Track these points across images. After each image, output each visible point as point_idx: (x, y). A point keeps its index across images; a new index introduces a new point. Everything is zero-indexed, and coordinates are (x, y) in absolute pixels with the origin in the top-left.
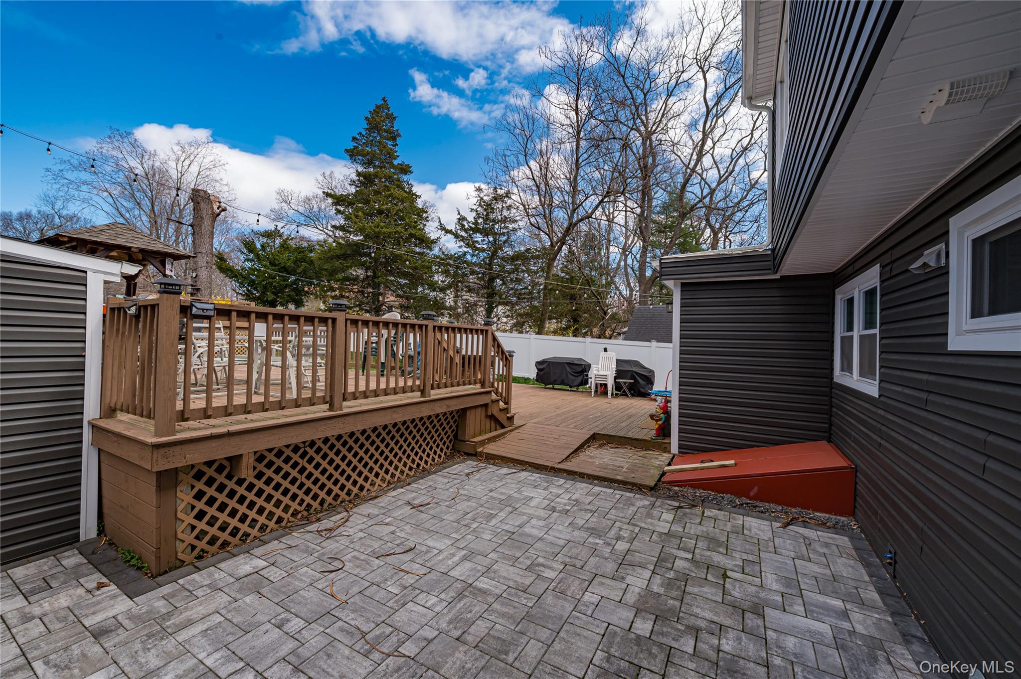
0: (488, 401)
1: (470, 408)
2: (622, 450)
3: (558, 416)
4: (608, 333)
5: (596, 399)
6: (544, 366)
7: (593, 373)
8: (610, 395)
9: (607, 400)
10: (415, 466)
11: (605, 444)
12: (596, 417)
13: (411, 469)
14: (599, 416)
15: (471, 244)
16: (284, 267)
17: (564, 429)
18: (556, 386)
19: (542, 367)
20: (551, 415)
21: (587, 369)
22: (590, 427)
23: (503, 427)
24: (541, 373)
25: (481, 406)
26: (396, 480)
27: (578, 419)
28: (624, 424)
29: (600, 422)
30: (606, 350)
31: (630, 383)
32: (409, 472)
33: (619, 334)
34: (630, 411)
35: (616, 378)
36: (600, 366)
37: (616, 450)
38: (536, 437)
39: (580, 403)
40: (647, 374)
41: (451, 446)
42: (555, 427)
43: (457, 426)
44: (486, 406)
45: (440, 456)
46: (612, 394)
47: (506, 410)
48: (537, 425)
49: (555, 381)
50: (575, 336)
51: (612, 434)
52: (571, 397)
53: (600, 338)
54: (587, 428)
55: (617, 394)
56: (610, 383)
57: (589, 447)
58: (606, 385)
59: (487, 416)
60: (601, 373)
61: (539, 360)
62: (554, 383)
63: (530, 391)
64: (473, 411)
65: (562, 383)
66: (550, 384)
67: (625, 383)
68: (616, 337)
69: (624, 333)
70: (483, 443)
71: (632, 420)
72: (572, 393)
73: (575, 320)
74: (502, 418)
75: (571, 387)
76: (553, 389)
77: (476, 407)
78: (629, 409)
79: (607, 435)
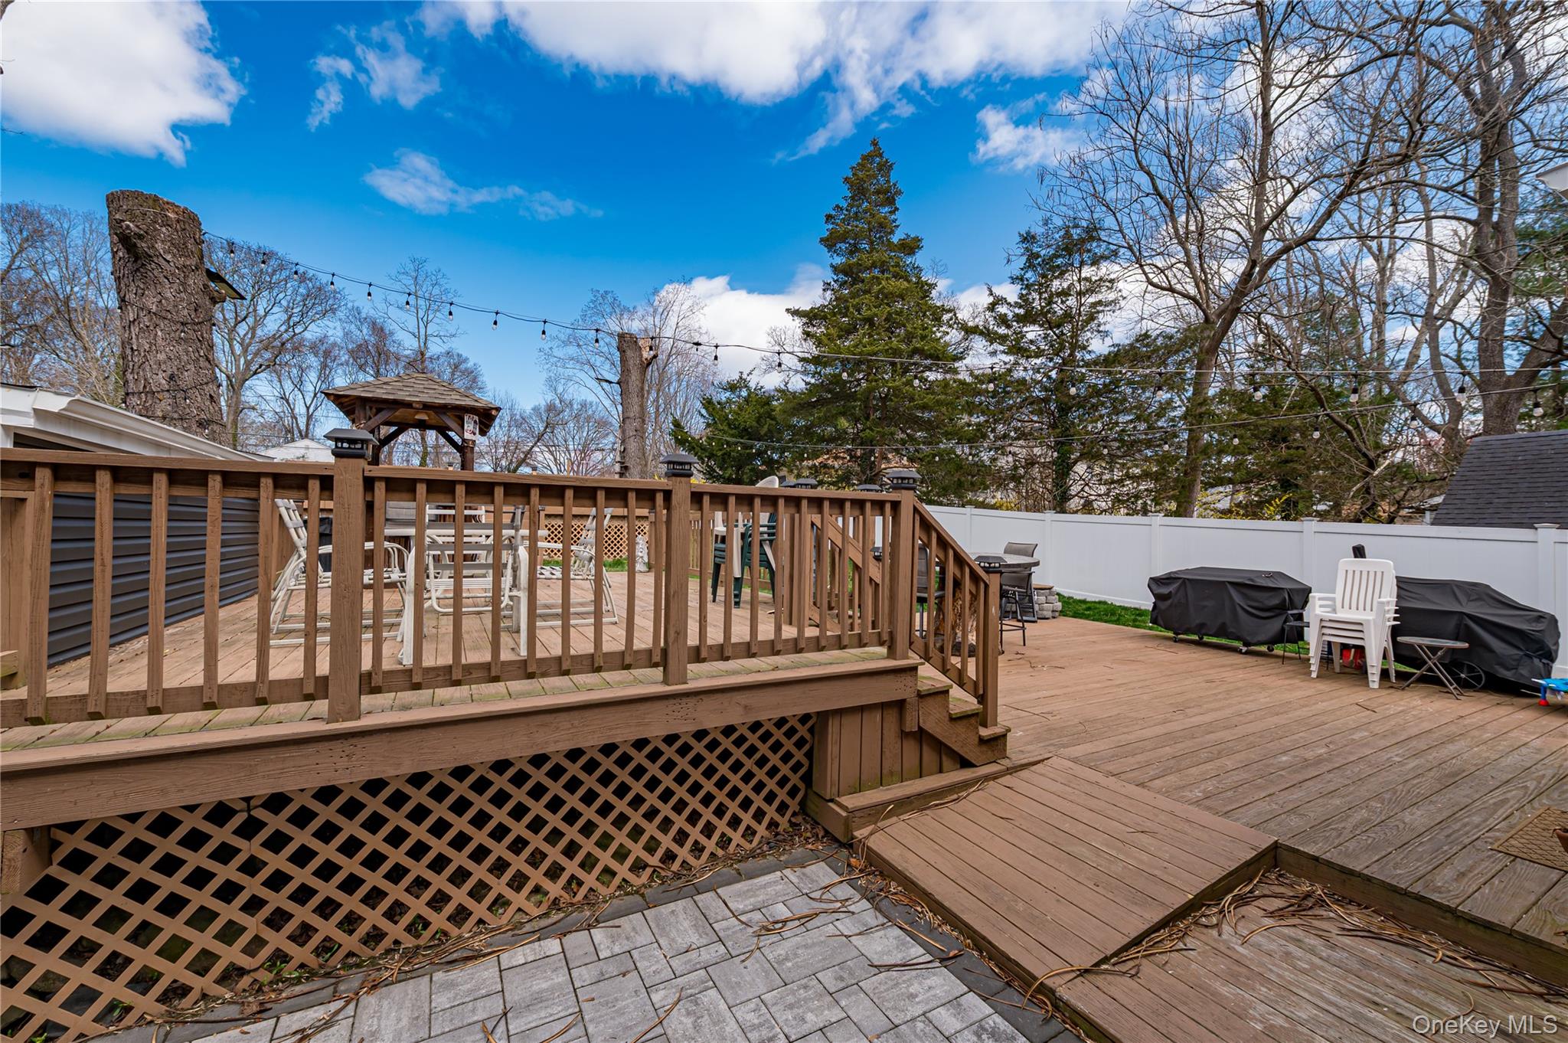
0: (908, 694)
1: (841, 712)
2: (1400, 961)
3: (1170, 738)
4: (1385, 507)
5: (1323, 686)
6: (1172, 588)
7: (1316, 610)
8: (1374, 677)
9: (1360, 696)
10: (654, 860)
11: (1321, 903)
12: (1306, 764)
13: (638, 867)
14: (1319, 761)
15: (1018, 349)
16: (745, 430)
17: (1163, 802)
18: (1206, 639)
19: (1165, 590)
20: (1148, 733)
21: (1297, 600)
22: (1264, 806)
23: (965, 764)
24: (1163, 605)
25: (883, 706)
26: (580, 896)
27: (1229, 763)
28: (1417, 818)
29: (1313, 787)
30: (1359, 552)
31: (1453, 650)
32: (631, 877)
33: (1421, 511)
34: (1452, 748)
35: (1395, 632)
36: (1338, 596)
37: (1372, 950)
38: (1055, 819)
39: (1263, 699)
40: (1524, 627)
41: (794, 805)
42: (1132, 790)
43: (809, 755)
44: (900, 705)
45: (750, 833)
46: (1385, 674)
47: (981, 718)
48: (1078, 770)
49: (1202, 626)
50: (1286, 518)
51: (1357, 866)
52: (1241, 674)
53: (1359, 521)
54: (1253, 810)
55: (1401, 676)
56: (1376, 646)
57: (1242, 901)
58: (1361, 650)
59: (904, 735)
60: (1342, 615)
61: (1160, 572)
62: (1200, 629)
63: (1130, 645)
64: (851, 723)
65: (1222, 632)
66: (1187, 632)
67: (1434, 650)
68: (1407, 519)
69: (1433, 508)
70: (876, 813)
71: (1460, 795)
72: (1251, 660)
73: (1286, 485)
74: (960, 740)
75: (1246, 644)
76: (1200, 643)
77: (862, 709)
78: (1451, 739)
79: (1329, 864)
